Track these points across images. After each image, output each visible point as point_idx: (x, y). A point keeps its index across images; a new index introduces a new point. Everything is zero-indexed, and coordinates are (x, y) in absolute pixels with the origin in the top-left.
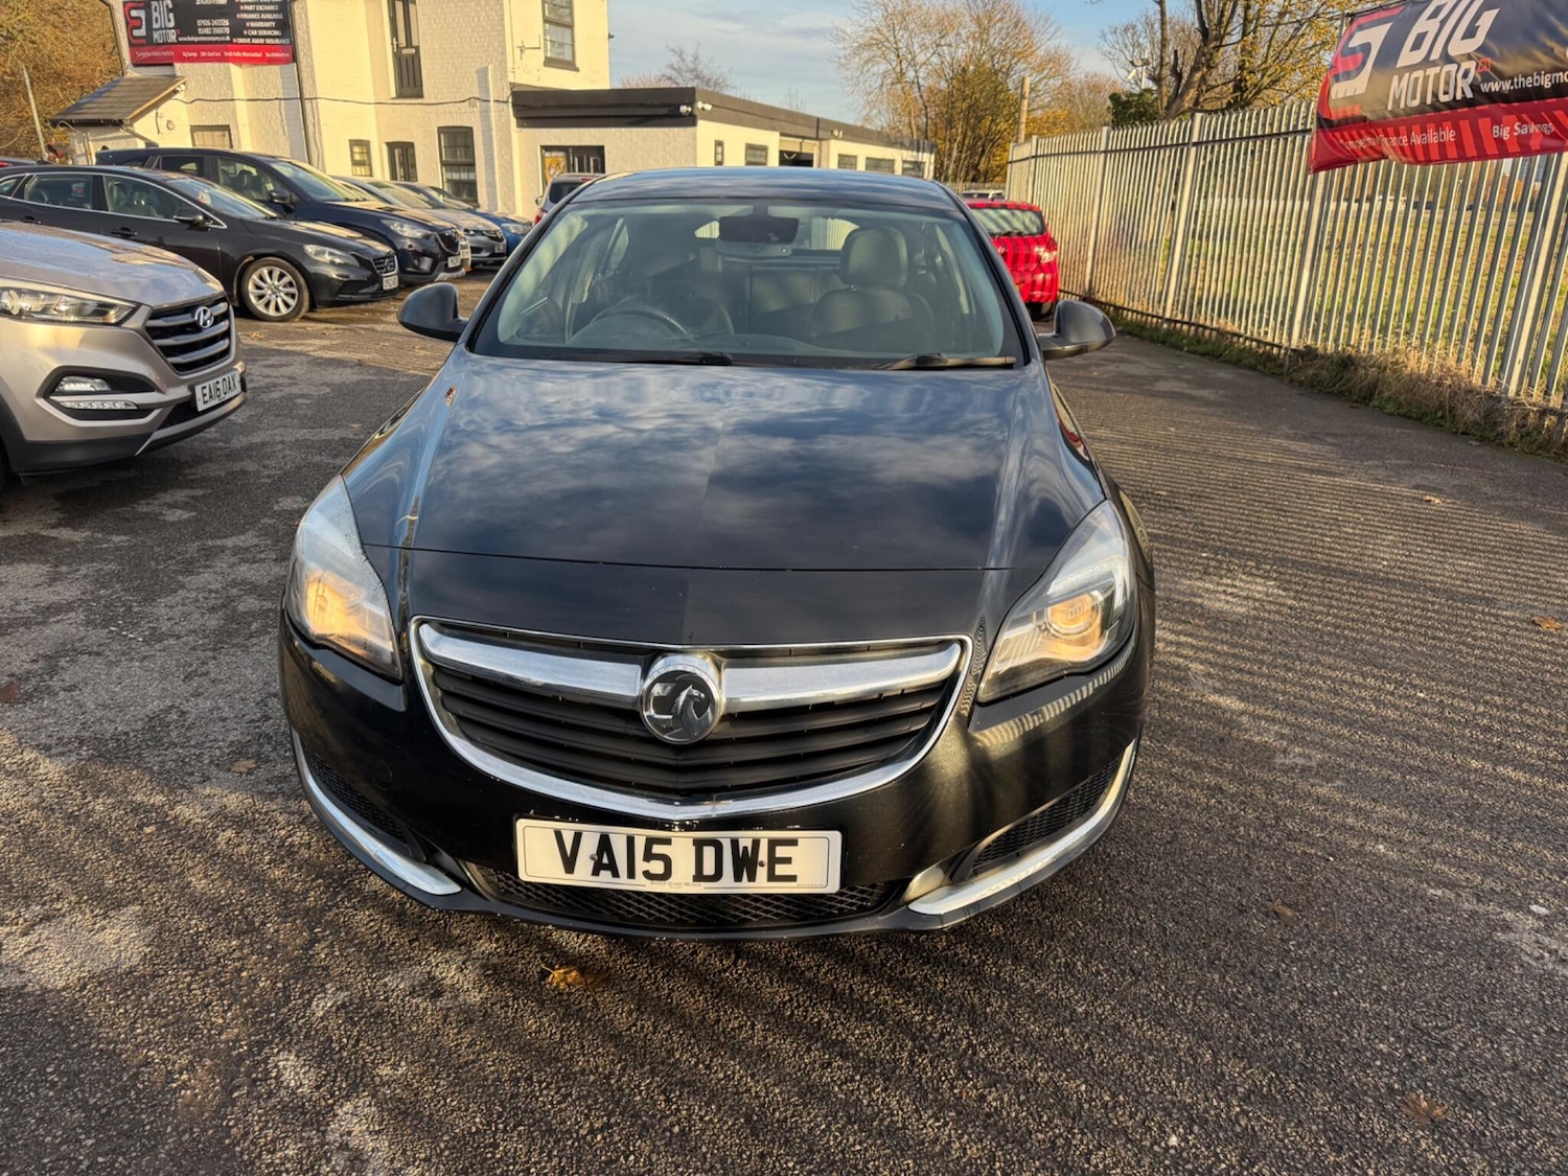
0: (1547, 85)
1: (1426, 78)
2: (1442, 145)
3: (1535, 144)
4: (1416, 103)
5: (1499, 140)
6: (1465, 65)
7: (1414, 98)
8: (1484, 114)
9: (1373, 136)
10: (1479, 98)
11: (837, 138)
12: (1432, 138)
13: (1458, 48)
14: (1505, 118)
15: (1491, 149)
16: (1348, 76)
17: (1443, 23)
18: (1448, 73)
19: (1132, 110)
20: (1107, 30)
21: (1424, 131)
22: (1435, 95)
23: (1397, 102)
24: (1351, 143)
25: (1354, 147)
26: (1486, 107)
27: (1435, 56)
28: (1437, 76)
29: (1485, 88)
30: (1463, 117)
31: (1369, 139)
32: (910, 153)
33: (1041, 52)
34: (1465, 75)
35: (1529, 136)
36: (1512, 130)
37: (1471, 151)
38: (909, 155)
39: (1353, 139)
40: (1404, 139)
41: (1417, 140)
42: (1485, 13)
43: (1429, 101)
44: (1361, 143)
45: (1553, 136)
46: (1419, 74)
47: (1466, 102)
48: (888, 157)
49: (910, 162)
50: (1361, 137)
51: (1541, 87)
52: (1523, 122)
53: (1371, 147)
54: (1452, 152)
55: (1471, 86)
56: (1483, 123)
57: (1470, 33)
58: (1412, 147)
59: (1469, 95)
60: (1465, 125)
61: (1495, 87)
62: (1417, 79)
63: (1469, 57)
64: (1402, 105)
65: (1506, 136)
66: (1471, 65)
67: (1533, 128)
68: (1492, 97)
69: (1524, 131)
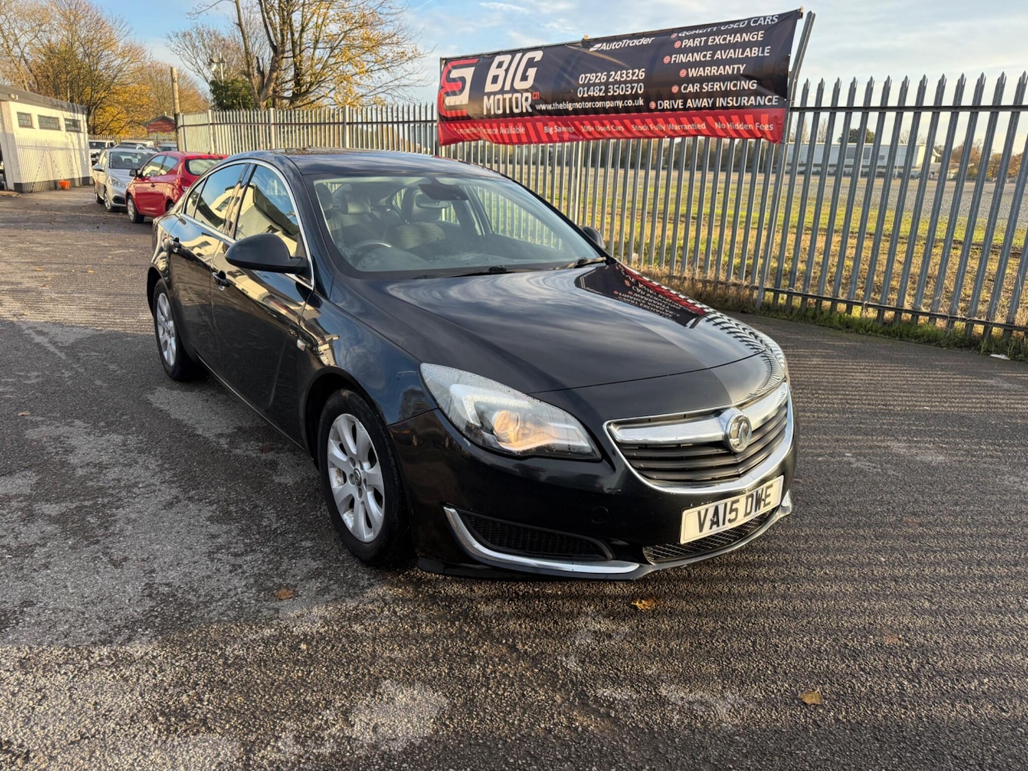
0: (570, 109)
1: (504, 100)
2: (518, 135)
3: (566, 136)
4: (500, 112)
5: (548, 134)
6: (525, 95)
7: (499, 109)
8: (539, 120)
9: (475, 127)
10: (536, 113)
11: (14, 100)
12: (512, 131)
13: (519, 85)
14: (549, 123)
15: (545, 138)
16: (454, 94)
17: (507, 71)
18: (517, 98)
19: (229, 93)
20: (171, 34)
21: (507, 127)
22: (511, 108)
23: (489, 110)
24: (461, 130)
25: (463, 133)
26: (539, 117)
27: (507, 87)
28: (511, 100)
29: (538, 107)
30: (528, 121)
31: (473, 129)
32: (69, 113)
33: (121, 44)
34: (527, 99)
35: (562, 133)
36: (554, 130)
37: (534, 139)
38: (69, 115)
39: (463, 128)
40: (496, 131)
41: (504, 131)
42: (530, 70)
43: (508, 112)
44: (468, 131)
45: (574, 133)
46: (500, 96)
47: (528, 113)
48: (54, 115)
49: (69, 120)
50: (468, 127)
51: (567, 109)
52: (559, 126)
53: (474, 133)
54: (524, 139)
55: (531, 106)
56: (539, 125)
57: (524, 78)
58: (501, 135)
59: (530, 110)
60: (529, 125)
61: (543, 107)
62: (499, 100)
63: (527, 91)
64: (492, 113)
65: (551, 132)
66: (529, 95)
67: (564, 129)
68: (541, 112)
69: (560, 131)
